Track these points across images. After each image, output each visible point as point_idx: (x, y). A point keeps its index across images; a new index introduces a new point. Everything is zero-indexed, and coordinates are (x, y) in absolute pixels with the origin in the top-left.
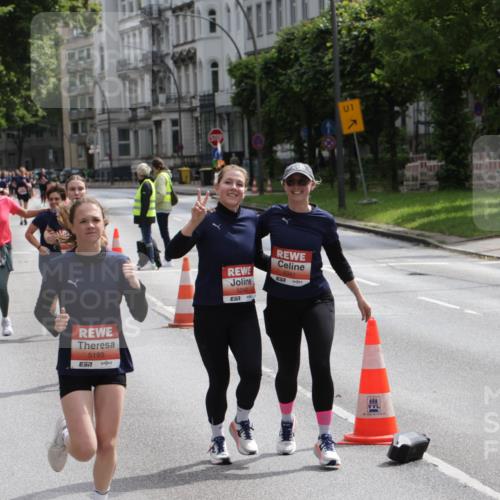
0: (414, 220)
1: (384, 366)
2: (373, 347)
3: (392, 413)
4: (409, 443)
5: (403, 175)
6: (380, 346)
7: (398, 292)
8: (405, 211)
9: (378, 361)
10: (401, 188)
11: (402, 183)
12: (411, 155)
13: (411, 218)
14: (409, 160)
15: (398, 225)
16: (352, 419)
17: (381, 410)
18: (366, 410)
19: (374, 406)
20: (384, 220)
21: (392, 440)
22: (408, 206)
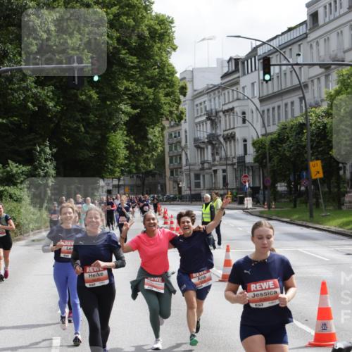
0: (349, 225)
1: (330, 306)
2: (324, 296)
3: (334, 330)
4: (342, 347)
5: (344, 200)
6: (328, 295)
7: (339, 264)
8: (345, 220)
9: (327, 303)
10: (343, 207)
11: (343, 205)
12: (348, 190)
13: (347, 224)
14: (347, 192)
15: (341, 227)
16: (313, 333)
17: (328, 329)
18: (320, 329)
19: (324, 327)
20: (333, 225)
21: (333, 345)
22: (346, 217)
